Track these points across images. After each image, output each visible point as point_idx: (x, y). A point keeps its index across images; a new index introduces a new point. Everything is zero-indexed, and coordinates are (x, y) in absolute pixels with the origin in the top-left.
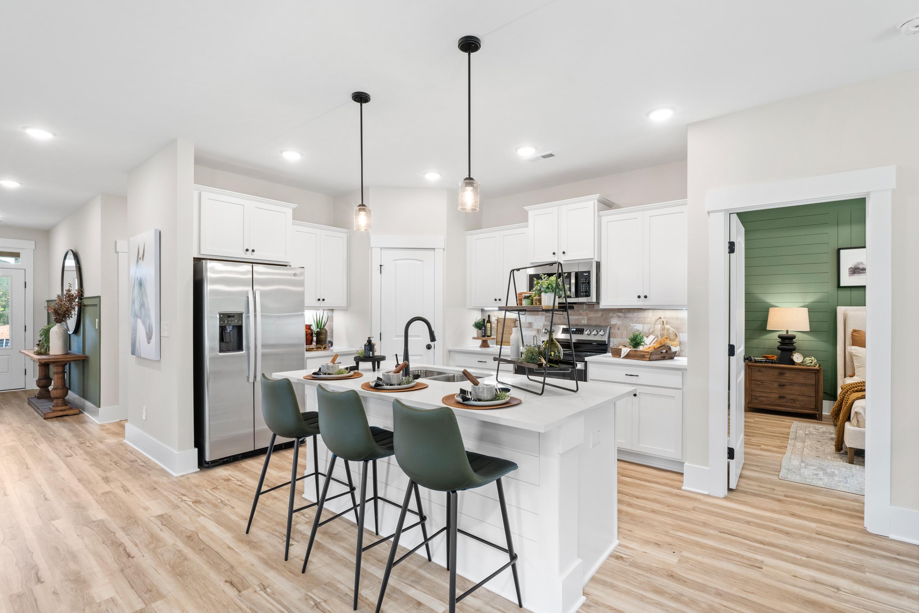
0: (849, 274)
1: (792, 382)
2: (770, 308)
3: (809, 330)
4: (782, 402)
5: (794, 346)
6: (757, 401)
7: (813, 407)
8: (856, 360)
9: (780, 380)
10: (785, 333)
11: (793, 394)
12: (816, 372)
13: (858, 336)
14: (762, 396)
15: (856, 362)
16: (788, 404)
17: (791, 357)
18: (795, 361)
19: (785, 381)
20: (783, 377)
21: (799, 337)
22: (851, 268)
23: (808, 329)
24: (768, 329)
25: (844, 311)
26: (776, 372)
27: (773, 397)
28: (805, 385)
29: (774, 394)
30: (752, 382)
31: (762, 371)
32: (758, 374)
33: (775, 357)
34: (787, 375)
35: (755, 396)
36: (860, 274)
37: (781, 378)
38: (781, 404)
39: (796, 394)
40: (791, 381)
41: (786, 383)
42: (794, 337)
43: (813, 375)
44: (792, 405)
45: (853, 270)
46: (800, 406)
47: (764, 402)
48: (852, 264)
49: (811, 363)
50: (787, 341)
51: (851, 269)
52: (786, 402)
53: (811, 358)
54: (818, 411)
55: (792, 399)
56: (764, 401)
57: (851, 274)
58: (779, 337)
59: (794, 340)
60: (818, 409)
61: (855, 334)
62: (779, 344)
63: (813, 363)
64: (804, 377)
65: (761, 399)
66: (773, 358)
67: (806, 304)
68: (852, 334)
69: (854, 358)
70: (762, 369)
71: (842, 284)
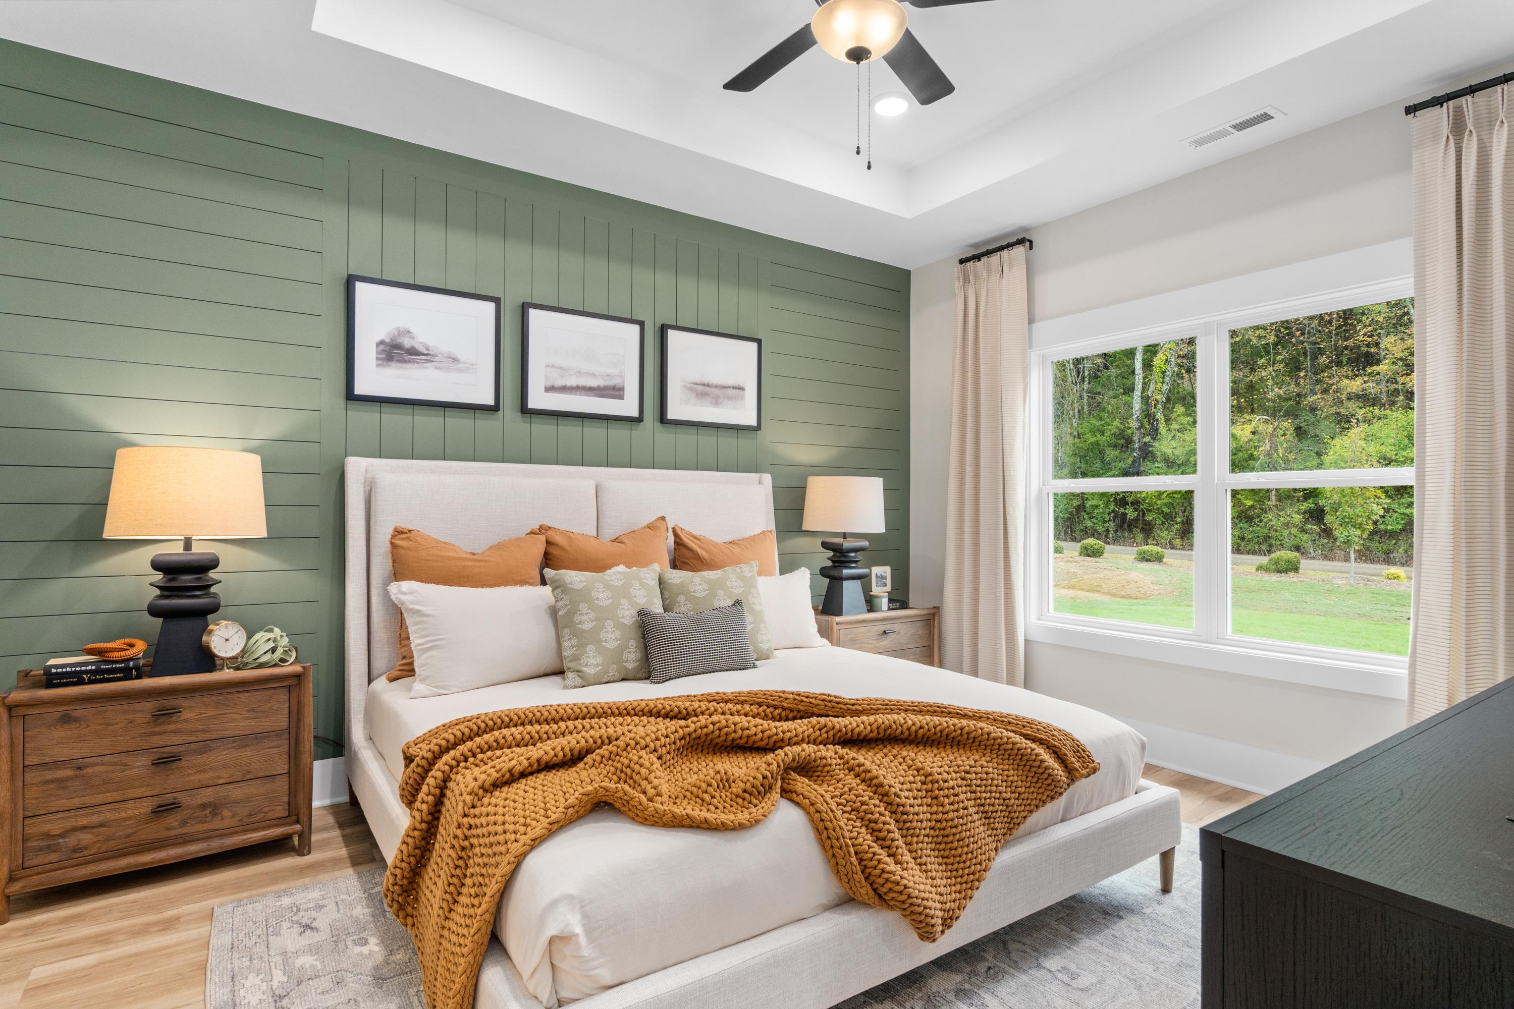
0: (377, 359)
1: (208, 736)
2: (119, 452)
3: (264, 534)
4: (167, 829)
5: (215, 595)
6: (54, 857)
7: (281, 811)
8: (416, 627)
9: (156, 740)
10: (178, 549)
11: (211, 783)
12: (293, 682)
13: (409, 549)
14: (75, 829)
15: (415, 632)
16: (191, 829)
17: (204, 638)
18: (216, 651)
19: (176, 740)
20: (172, 727)
21: (229, 558)
22: (382, 343)
23: (260, 531)
24: (107, 535)
25: (366, 471)
26: (142, 712)
27: (130, 818)
28: (256, 737)
29: (131, 804)
30: (29, 777)
31: (76, 720)
32: (60, 733)
33: (140, 646)
34: (185, 715)
35: (48, 836)
36: (404, 365)
37: (160, 733)
38: (165, 834)
39: (222, 781)
40: (201, 737)
41: (184, 748)
42: (213, 563)
43: (283, 696)
44: (206, 827)
45: (387, 349)
46: (234, 822)
47: (86, 852)
48: (383, 333)
49: (273, 650)
50: (186, 579)
51: (382, 347)
52: (184, 823)
53: (271, 635)
54: (298, 822)
55: (204, 806)
56: (86, 848)
57: (382, 359)
58: (157, 565)
59: (212, 574)
60: (297, 815)
61: (400, 543)
62: (158, 592)
63: (279, 651)
64: (252, 711)
65: (72, 841)
66: (130, 653)
67: (253, 443)
68: (392, 543)
69: (409, 620)
70: (80, 711)
71: (359, 390)
